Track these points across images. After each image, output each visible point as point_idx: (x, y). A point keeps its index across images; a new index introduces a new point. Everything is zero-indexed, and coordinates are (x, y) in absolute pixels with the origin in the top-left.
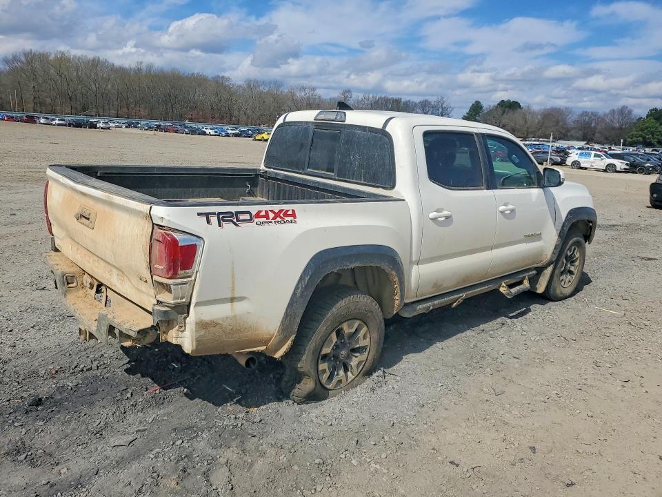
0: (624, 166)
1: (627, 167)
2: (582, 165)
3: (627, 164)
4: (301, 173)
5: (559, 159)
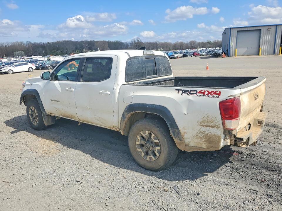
4: (145, 79)
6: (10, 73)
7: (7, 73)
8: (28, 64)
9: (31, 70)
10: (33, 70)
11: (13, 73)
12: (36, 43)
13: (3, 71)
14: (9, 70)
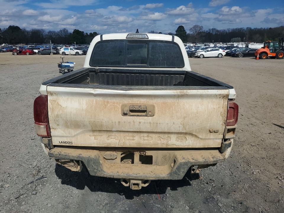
0: (82, 53)
1: (83, 53)
2: (66, 53)
3: (82, 52)
5: (55, 52)
6: (201, 57)
7: (199, 57)
8: (219, 50)
9: (220, 56)
10: (222, 55)
11: (204, 57)
12: (256, 28)
13: (196, 55)
14: (201, 55)
